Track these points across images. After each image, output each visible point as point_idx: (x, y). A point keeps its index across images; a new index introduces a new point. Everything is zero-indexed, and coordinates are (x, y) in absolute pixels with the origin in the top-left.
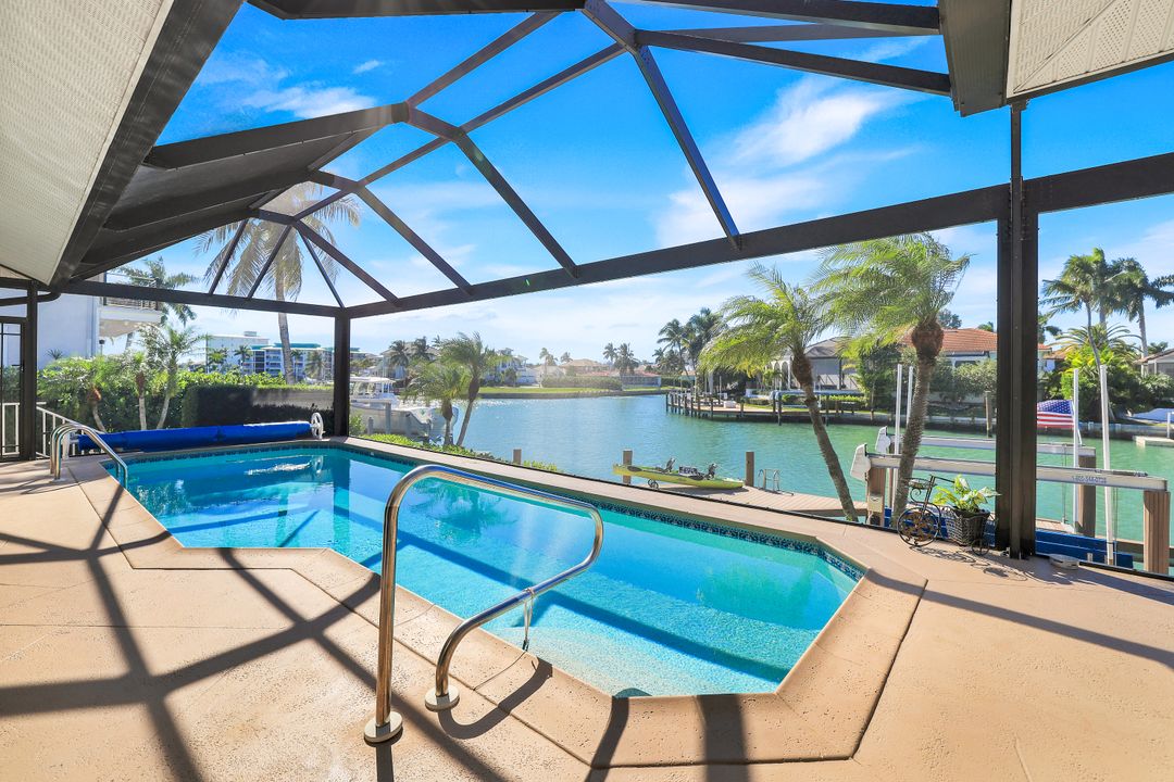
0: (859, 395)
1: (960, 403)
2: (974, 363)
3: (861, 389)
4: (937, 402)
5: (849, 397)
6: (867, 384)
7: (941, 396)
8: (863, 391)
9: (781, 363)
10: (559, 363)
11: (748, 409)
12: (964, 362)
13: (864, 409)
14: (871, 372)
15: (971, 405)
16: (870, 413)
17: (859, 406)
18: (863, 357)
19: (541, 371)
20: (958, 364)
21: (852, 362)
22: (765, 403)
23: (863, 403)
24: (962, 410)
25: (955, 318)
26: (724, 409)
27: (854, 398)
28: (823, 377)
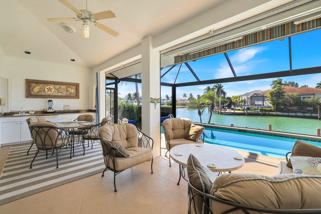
0: (270, 107)
1: (305, 110)
2: (310, 97)
3: (271, 105)
4: (297, 109)
5: (267, 108)
6: (273, 104)
7: (298, 107)
8: (272, 106)
9: (243, 98)
10: (170, 99)
11: (236, 111)
12: (306, 97)
13: (272, 111)
14: (275, 101)
15: (309, 110)
16: (275, 113)
17: (271, 111)
18: (272, 96)
19: (166, 101)
20: (304, 98)
21: (268, 97)
22: (239, 110)
23: (272, 110)
24: (306, 112)
25: (297, 84)
26: (227, 111)
27: (268, 108)
28: (256, 102)
